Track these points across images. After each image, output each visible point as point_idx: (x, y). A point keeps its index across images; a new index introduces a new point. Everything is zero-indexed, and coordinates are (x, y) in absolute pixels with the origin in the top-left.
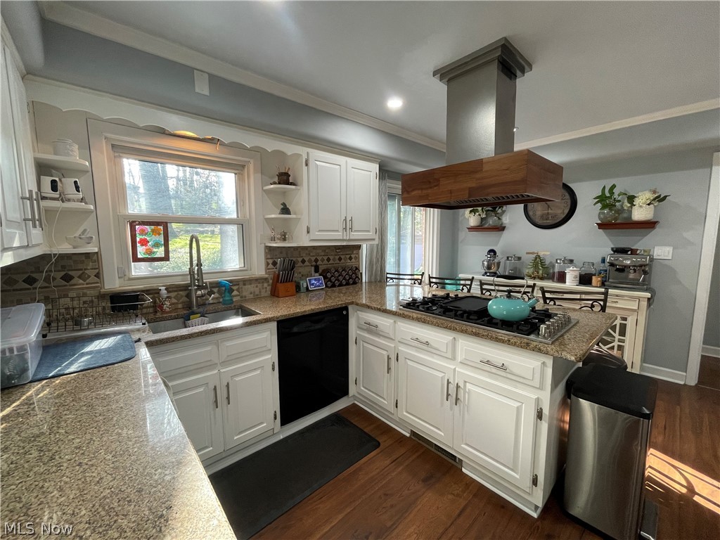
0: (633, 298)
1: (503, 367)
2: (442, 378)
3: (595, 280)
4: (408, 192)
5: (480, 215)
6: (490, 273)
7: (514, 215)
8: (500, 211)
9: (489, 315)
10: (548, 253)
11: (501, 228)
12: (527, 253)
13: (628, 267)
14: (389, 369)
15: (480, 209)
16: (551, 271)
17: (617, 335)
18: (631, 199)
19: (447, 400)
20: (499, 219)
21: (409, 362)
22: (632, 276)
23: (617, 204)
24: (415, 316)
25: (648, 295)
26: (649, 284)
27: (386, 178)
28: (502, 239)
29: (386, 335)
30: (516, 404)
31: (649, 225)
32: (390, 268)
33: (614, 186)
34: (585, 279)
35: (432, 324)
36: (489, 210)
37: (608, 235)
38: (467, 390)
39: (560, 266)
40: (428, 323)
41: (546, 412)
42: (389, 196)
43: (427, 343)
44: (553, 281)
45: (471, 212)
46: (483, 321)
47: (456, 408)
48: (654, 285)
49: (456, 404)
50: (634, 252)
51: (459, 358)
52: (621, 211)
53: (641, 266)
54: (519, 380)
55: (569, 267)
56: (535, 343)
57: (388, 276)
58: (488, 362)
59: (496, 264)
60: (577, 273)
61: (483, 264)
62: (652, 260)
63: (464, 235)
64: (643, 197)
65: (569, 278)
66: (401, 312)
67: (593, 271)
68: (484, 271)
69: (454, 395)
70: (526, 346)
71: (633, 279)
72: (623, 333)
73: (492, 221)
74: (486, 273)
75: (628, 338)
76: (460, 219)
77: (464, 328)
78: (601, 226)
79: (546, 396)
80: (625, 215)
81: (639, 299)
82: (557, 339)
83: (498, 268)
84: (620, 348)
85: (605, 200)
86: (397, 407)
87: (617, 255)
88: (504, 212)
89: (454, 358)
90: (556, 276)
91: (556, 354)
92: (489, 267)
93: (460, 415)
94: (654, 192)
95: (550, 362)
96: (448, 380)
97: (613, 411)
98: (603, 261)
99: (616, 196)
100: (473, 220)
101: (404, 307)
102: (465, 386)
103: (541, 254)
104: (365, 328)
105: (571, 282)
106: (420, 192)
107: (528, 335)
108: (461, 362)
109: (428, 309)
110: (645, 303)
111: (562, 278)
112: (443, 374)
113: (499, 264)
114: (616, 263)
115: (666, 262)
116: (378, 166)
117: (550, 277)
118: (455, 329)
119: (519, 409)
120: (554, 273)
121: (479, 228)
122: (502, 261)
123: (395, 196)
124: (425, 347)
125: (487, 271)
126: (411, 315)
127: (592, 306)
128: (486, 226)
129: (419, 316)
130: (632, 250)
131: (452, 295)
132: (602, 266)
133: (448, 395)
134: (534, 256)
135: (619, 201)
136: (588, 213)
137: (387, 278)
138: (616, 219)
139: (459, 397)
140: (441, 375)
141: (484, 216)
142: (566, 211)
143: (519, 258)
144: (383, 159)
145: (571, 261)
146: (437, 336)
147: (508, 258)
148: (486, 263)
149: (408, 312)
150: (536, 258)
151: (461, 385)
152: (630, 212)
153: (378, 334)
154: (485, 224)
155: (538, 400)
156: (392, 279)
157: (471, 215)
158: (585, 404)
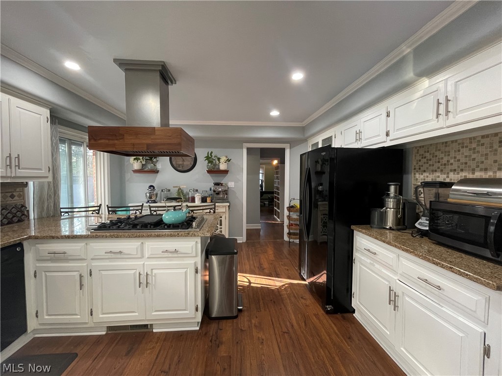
0: (223, 206)
1: (176, 251)
2: (135, 274)
3: (208, 200)
4: (95, 140)
5: (141, 162)
6: (151, 201)
7: (163, 163)
8: (155, 160)
9: (164, 223)
10: (185, 187)
11: (156, 172)
12: (174, 187)
13: (220, 192)
14: (81, 286)
15: (141, 158)
16: (187, 197)
17: (219, 226)
18: (219, 159)
19: (140, 287)
20: (155, 165)
21: (103, 273)
22: (221, 196)
23: (214, 161)
24: (108, 234)
25: (228, 204)
26: (228, 199)
27: (57, 123)
28: (157, 178)
29: (78, 258)
30: (184, 270)
31: (226, 172)
32: (64, 203)
33: (212, 153)
34: (204, 200)
35: (125, 237)
36: (147, 159)
37: (211, 176)
38: (154, 275)
39: (192, 194)
40: (121, 237)
41: (199, 268)
42: (60, 140)
43: (120, 252)
44: (189, 202)
45: (135, 159)
46: (161, 227)
47: (147, 290)
48: (230, 200)
49: (147, 287)
50: (222, 184)
51: (147, 255)
52: (215, 165)
53: (225, 191)
54: (186, 256)
55: (196, 194)
56: (192, 232)
57: (62, 210)
58: (167, 251)
59: (155, 195)
60: (200, 197)
61: (146, 195)
62: (228, 188)
63: (129, 175)
64: (223, 159)
65: (196, 200)
66: (94, 234)
67: (207, 195)
68: (147, 200)
69: (144, 281)
70: (188, 235)
71: (222, 198)
72: (221, 225)
73: (150, 166)
74: (148, 201)
75: (223, 226)
76: (126, 164)
77: (149, 234)
78: (209, 172)
79: (199, 260)
80: (217, 167)
81: (225, 206)
82: (201, 229)
83: (157, 197)
84: (221, 231)
85: (209, 158)
86: (92, 315)
87: (216, 186)
88: (157, 161)
89: (142, 257)
90: (190, 199)
91: (202, 235)
92: (150, 197)
93: (150, 293)
94: (227, 157)
95: (199, 240)
96: (140, 273)
97: (225, 256)
98: (211, 190)
99: (213, 157)
100: (137, 165)
101: (95, 230)
102: (152, 272)
103: (182, 187)
104: (49, 258)
105: (198, 202)
106: (107, 141)
107: (187, 229)
108: (148, 258)
109: (119, 227)
110: (227, 208)
111: (193, 200)
112: (135, 271)
113: (157, 194)
114: (216, 190)
115: (233, 189)
116: (49, 111)
117: (187, 200)
118: (143, 236)
119: (186, 273)
120: (189, 198)
121: (141, 171)
122: (159, 193)
123: (65, 141)
124: (119, 256)
125: (149, 200)
126: (104, 234)
127: (210, 212)
128: (146, 170)
129: (112, 234)
130: (221, 184)
131: (132, 217)
132: (210, 192)
133: (140, 283)
134: (178, 188)
135: (214, 160)
136: (202, 165)
137: (61, 212)
138: (214, 169)
139: (148, 282)
140: (133, 272)
141: (144, 163)
142: (192, 163)
143: (169, 190)
144: (55, 106)
145: (197, 190)
146: (128, 245)
147: (162, 190)
148: (148, 195)
149: (100, 233)
150: (179, 190)
151: (149, 273)
152: (219, 166)
153: (67, 260)
154: (145, 168)
155: (195, 263)
156: (66, 212)
157: (134, 161)
158: (214, 257)
